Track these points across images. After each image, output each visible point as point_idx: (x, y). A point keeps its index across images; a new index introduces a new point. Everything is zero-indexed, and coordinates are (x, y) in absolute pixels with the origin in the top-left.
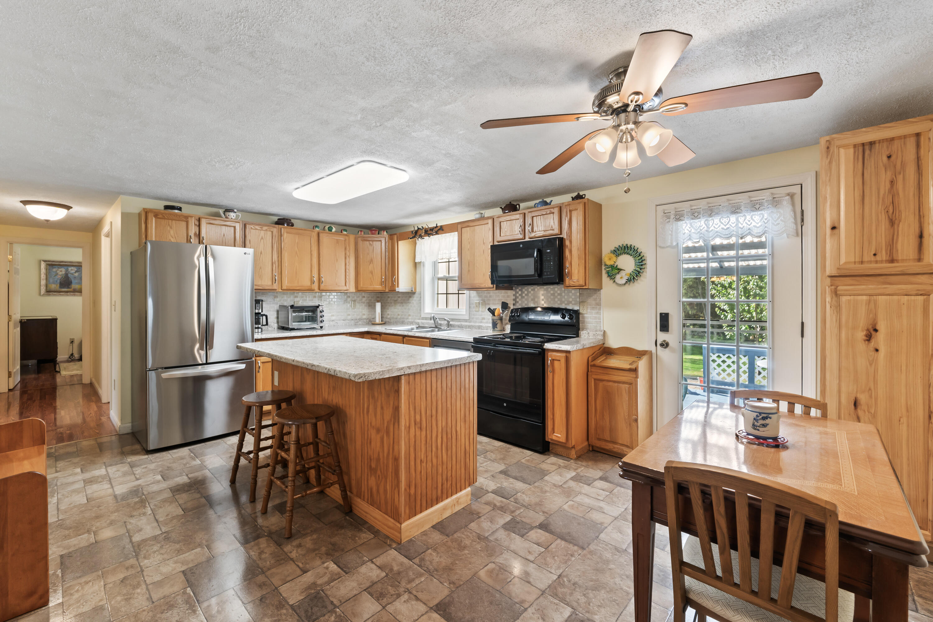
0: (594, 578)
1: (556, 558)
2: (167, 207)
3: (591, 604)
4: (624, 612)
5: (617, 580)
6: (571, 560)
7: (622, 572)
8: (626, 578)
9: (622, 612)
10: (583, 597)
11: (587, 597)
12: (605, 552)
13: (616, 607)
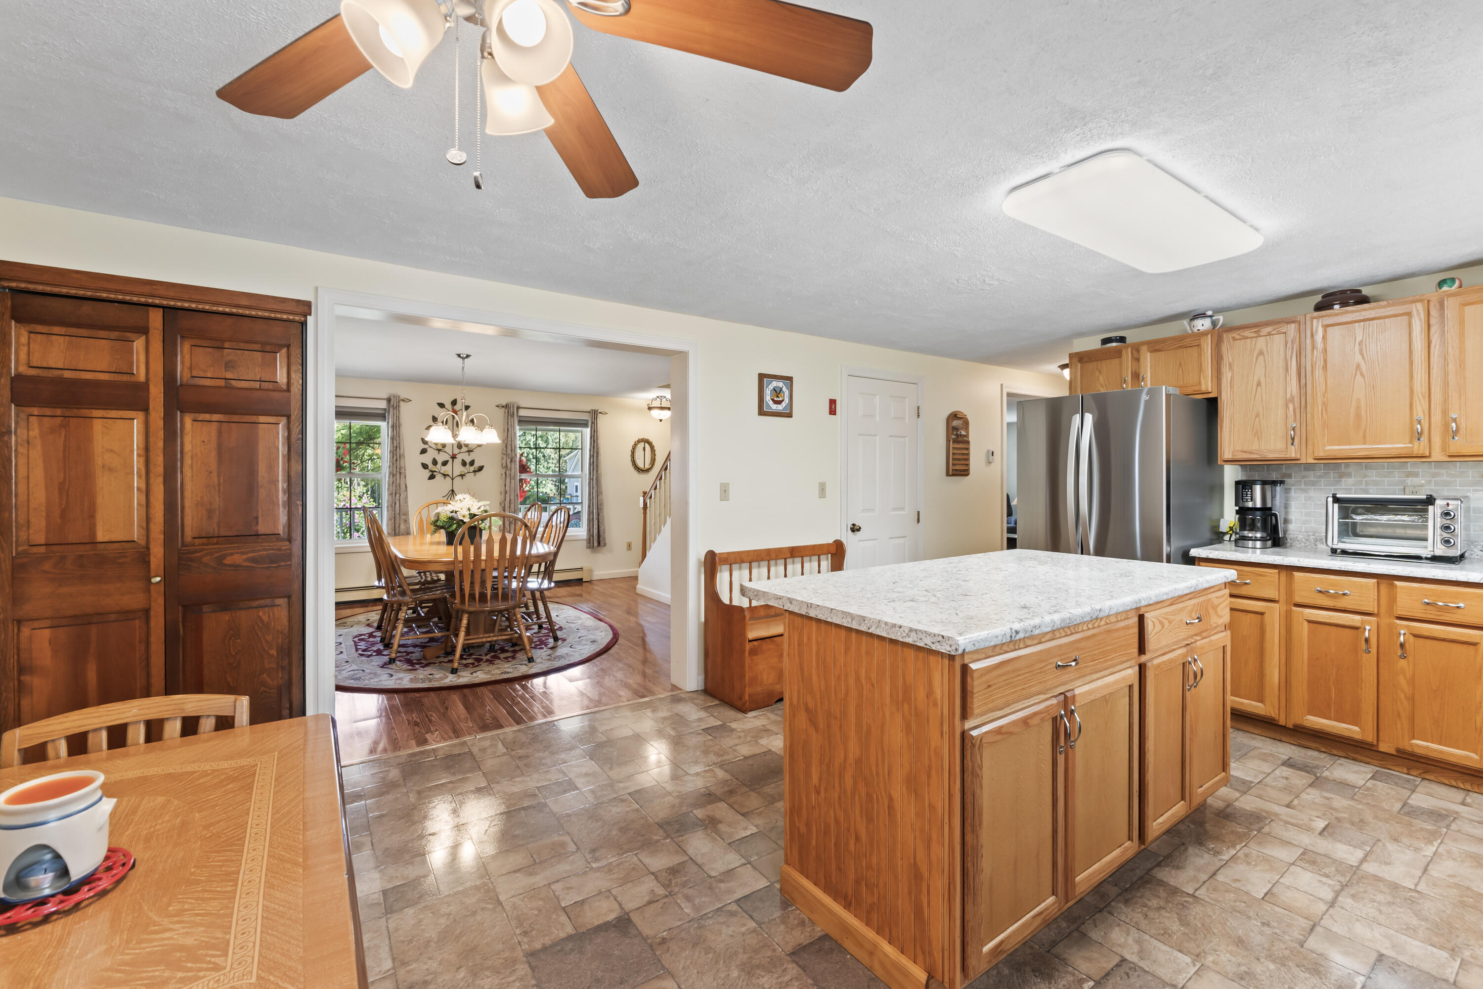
0: (464, 938)
1: (536, 912)
2: (1105, 341)
3: (431, 915)
4: (387, 942)
5: (435, 965)
6: (517, 928)
7: (440, 980)
8: (426, 978)
9: (390, 939)
10: (447, 911)
11: (443, 916)
12: (497, 981)
13: (402, 938)
